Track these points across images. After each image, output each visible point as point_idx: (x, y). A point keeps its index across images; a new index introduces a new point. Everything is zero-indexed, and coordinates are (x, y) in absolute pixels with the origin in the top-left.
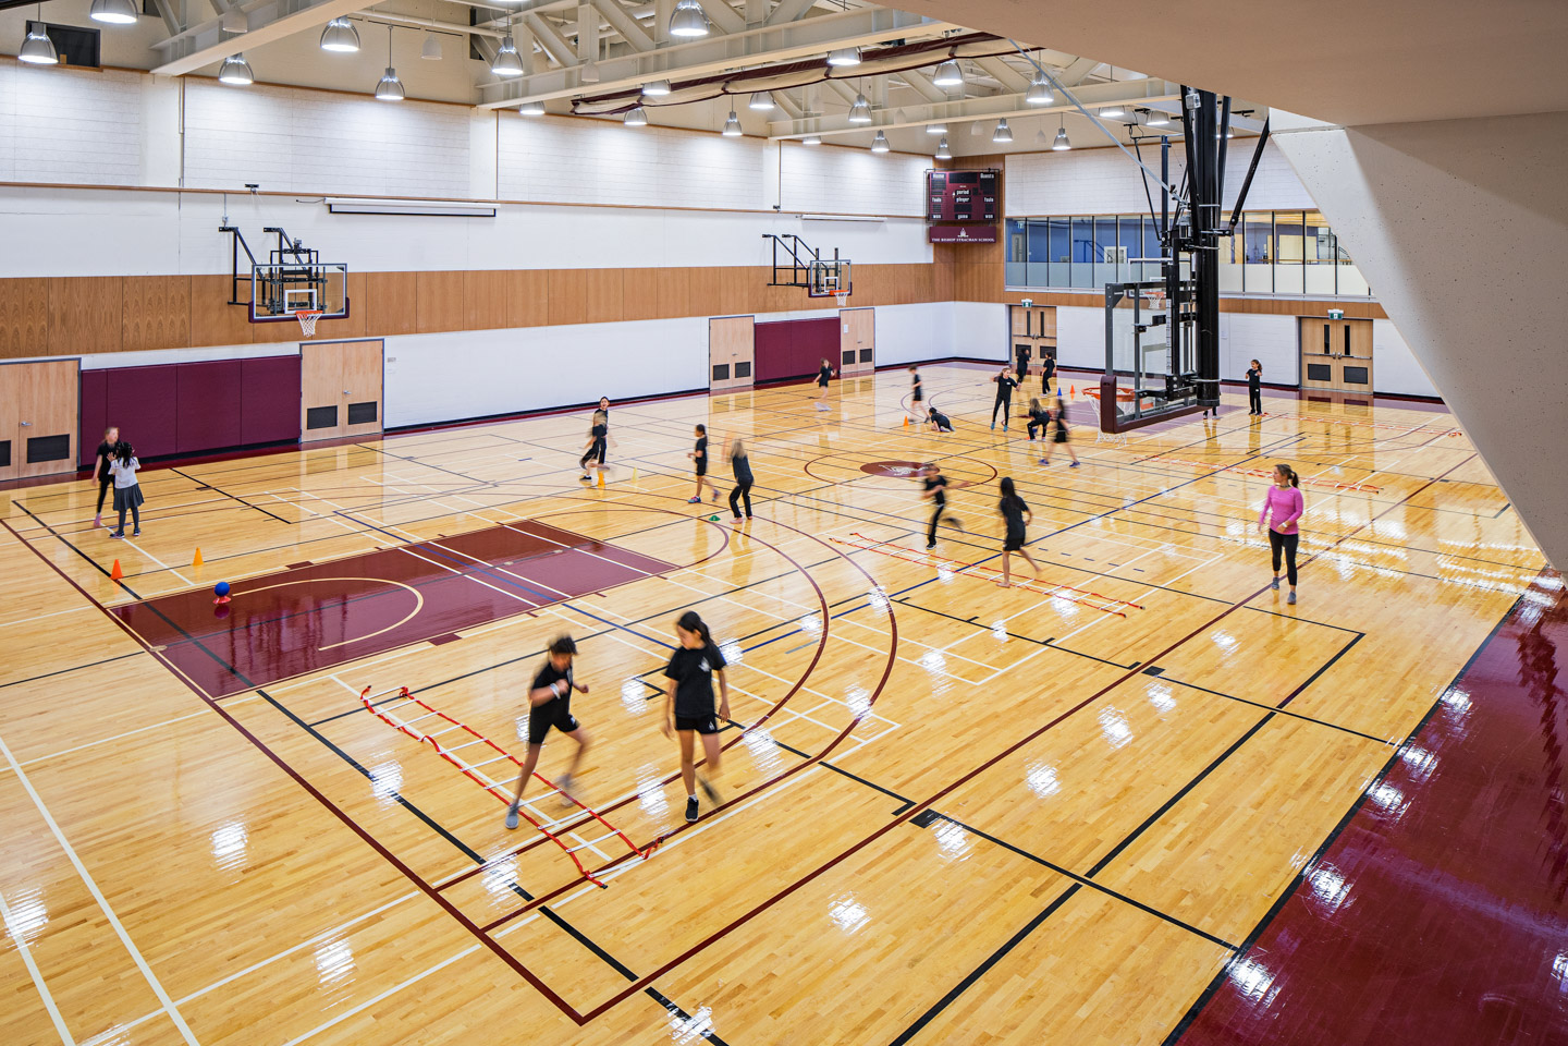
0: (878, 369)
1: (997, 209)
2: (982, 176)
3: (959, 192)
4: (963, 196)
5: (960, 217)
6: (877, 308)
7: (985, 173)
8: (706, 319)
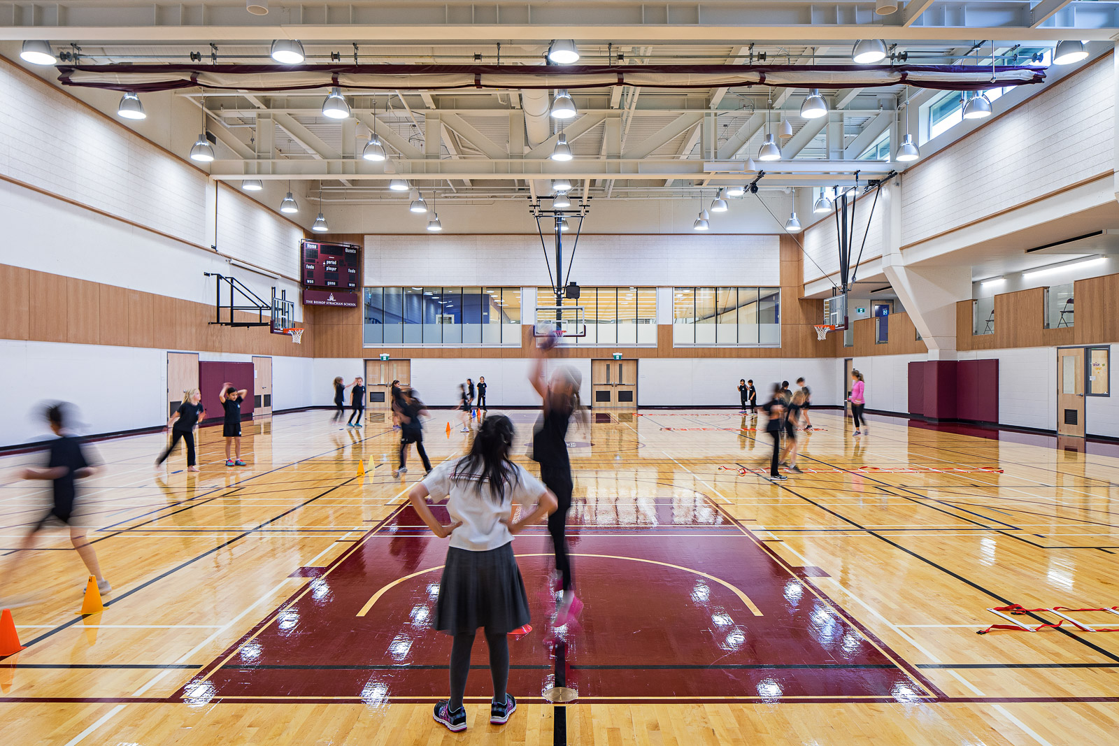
0: (275, 413)
1: (358, 279)
2: (347, 250)
3: (329, 262)
4: (331, 266)
5: (329, 283)
6: (274, 358)
7: (349, 248)
8: (164, 352)
